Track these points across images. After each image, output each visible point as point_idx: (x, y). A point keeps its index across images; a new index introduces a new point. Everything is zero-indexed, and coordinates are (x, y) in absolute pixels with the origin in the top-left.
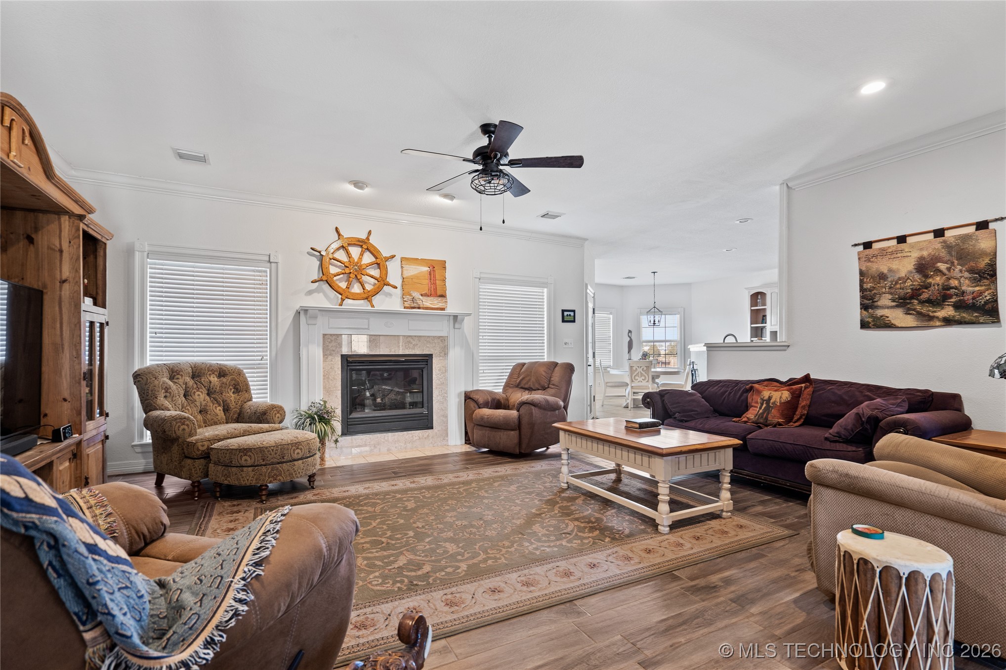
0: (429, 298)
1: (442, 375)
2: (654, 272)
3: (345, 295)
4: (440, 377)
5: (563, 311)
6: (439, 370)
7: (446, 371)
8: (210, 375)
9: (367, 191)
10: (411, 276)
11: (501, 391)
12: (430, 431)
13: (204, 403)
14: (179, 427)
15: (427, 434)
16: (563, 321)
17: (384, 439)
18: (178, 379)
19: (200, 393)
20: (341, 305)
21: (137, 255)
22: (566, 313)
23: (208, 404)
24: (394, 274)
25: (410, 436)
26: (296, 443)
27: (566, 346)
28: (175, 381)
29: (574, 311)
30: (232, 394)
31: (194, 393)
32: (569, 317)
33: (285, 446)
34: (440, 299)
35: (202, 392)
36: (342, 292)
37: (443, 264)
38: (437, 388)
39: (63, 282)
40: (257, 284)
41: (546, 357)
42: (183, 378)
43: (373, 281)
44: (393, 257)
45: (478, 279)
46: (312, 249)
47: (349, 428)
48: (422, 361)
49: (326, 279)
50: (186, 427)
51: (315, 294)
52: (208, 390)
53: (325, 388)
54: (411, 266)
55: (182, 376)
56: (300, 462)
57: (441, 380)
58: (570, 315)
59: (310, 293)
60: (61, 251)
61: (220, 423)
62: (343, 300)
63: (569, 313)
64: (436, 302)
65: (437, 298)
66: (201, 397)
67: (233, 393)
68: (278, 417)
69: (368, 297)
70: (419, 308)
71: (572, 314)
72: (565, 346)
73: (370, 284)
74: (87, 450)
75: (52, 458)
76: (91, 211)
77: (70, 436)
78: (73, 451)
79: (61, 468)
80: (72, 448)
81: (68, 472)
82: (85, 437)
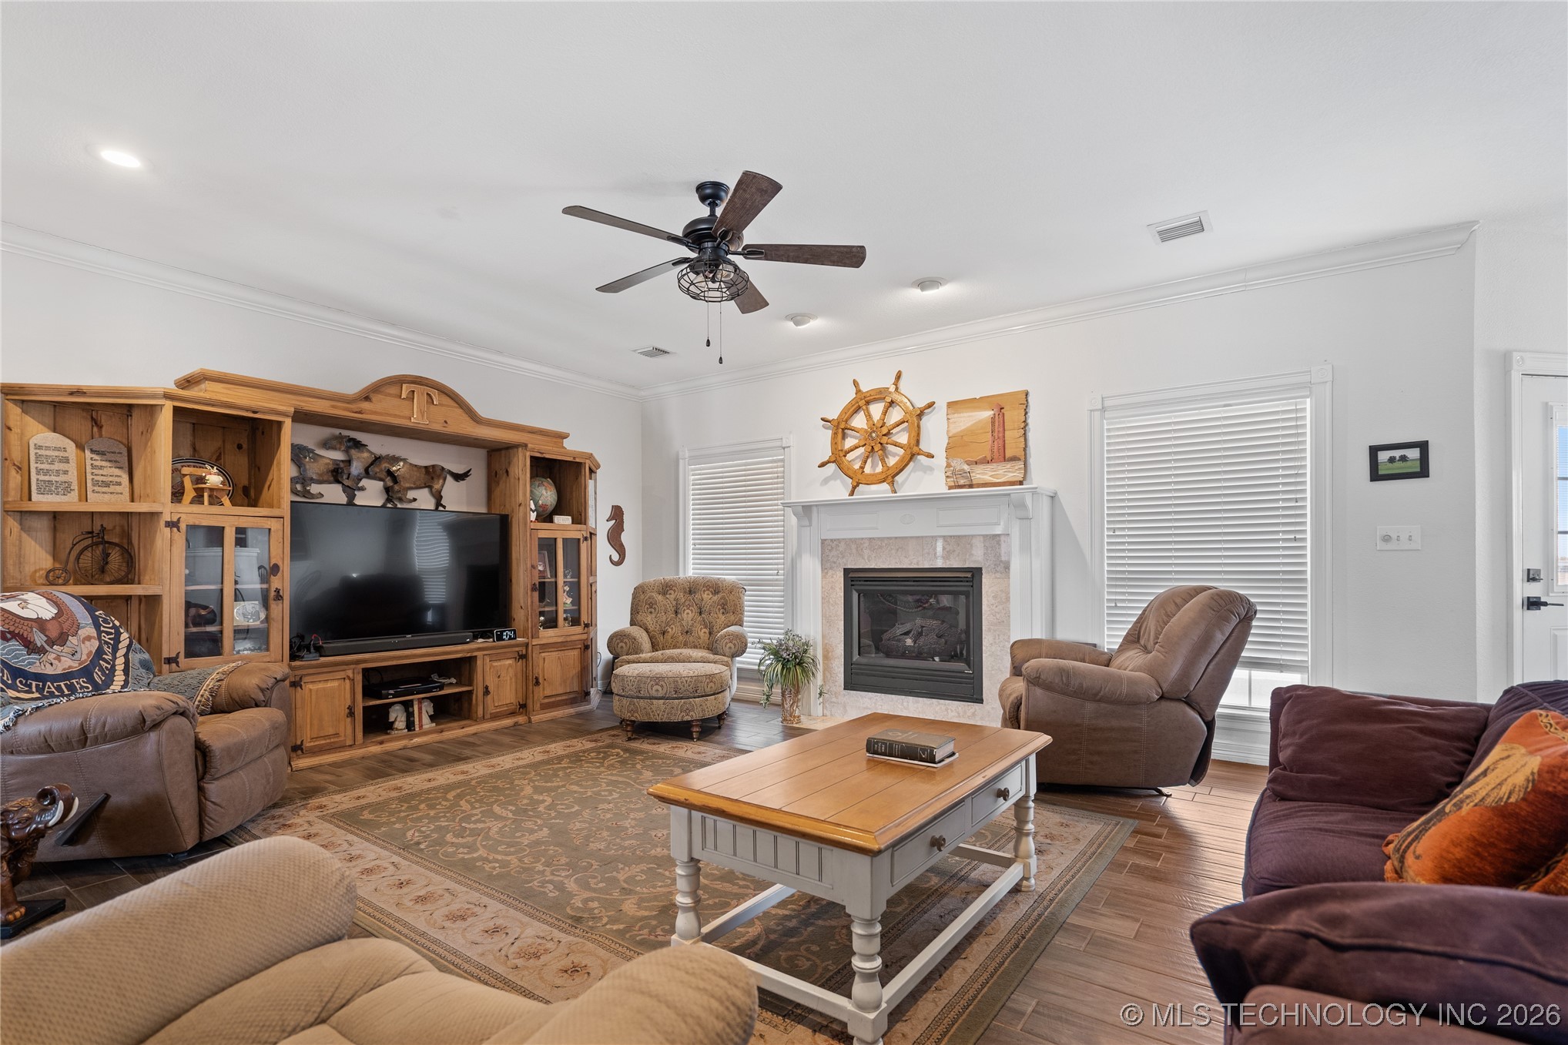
0: (989, 466)
1: (1001, 607)
3: (858, 480)
4: (997, 610)
5: (1374, 451)
6: (995, 597)
7: (1008, 599)
8: (704, 591)
10: (961, 431)
12: (977, 706)
13: (690, 623)
15: (972, 710)
16: (1376, 476)
17: (902, 705)
18: (670, 594)
19: (690, 612)
20: (852, 493)
21: (681, 462)
22: (1383, 456)
23: (695, 624)
24: (936, 433)
25: (943, 708)
27: (1389, 546)
28: (668, 596)
29: (1423, 446)
30: (720, 615)
31: (684, 610)
32: (1397, 464)
34: (1009, 465)
35: (692, 611)
36: (852, 475)
37: (1023, 399)
38: (989, 630)
40: (775, 478)
41: (1309, 575)
42: (676, 593)
43: (901, 451)
44: (931, 405)
45: (1097, 414)
46: (823, 419)
47: (855, 680)
48: (966, 580)
49: (838, 458)
50: (624, 645)
51: (832, 483)
52: (700, 609)
53: (824, 616)
54: (962, 415)
55: (675, 591)
57: (998, 616)
58: (1403, 458)
59: (826, 481)
61: (700, 648)
62: (854, 488)
63: (1397, 453)
64: (1001, 472)
65: (1003, 464)
66: (688, 615)
67: (723, 613)
68: (730, 648)
69: (890, 477)
70: (971, 486)
71: (1414, 454)
72: (1381, 545)
73: (898, 455)
74: (543, 655)
75: (475, 654)
76: (563, 436)
77: (510, 638)
78: (518, 652)
79: (495, 664)
80: (517, 649)
81: (510, 669)
82: (535, 642)
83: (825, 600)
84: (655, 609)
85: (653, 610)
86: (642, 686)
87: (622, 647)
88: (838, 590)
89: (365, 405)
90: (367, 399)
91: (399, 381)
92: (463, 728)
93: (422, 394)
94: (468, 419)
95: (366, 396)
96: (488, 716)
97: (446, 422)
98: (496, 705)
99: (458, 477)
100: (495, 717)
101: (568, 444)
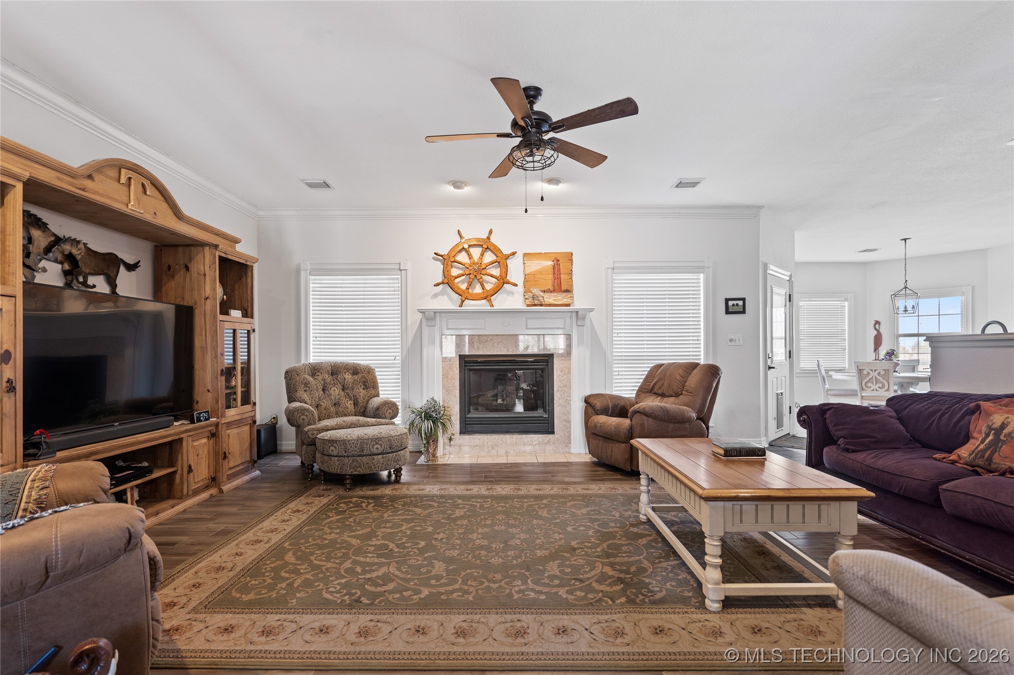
0: (553, 294)
1: (565, 377)
2: (905, 240)
3: (464, 296)
4: (563, 378)
5: (727, 300)
6: (562, 371)
7: (569, 372)
8: (345, 372)
9: (467, 190)
10: (533, 272)
11: (634, 396)
12: (551, 436)
13: (337, 397)
14: (300, 417)
15: (548, 439)
16: (728, 312)
17: (502, 440)
18: (318, 375)
19: (336, 389)
20: (461, 306)
21: (303, 273)
22: (731, 303)
23: (341, 398)
24: (516, 271)
25: (530, 439)
26: (376, 439)
27: (733, 344)
28: (316, 377)
29: (744, 300)
30: (362, 391)
31: (331, 388)
32: (735, 307)
33: (365, 441)
34: (564, 294)
35: (337, 388)
36: (461, 294)
37: (569, 257)
38: (558, 390)
39: (206, 299)
40: (391, 291)
41: (702, 357)
42: (323, 375)
43: (494, 280)
44: (514, 254)
45: (610, 270)
46: (436, 254)
47: (467, 427)
48: (543, 361)
49: (448, 281)
50: (305, 417)
51: (440, 297)
52: (343, 386)
53: (444, 387)
54: (533, 262)
55: (321, 373)
56: (380, 456)
57: (563, 382)
58: (737, 305)
59: (435, 296)
60: (205, 275)
61: (349, 415)
62: (463, 301)
63: (735, 302)
64: (560, 298)
65: (561, 294)
66: (336, 392)
67: (363, 389)
68: (390, 413)
69: (487, 296)
70: (541, 305)
71: (741, 303)
72: (730, 344)
73: (492, 283)
74: (228, 431)
75: (181, 436)
76: (236, 241)
77: (206, 419)
78: (210, 431)
79: (195, 444)
80: (210, 428)
81: (205, 447)
82: (223, 421)
83: (445, 376)
84: (309, 387)
85: (307, 389)
86: (365, 446)
87: (303, 419)
88: (455, 369)
89: (88, 183)
90: (90, 177)
91: (119, 165)
92: (173, 507)
93: (139, 182)
94: (172, 213)
95: (92, 172)
96: (190, 493)
97: (155, 213)
98: (196, 481)
99: (131, 268)
100: (196, 492)
101: (239, 248)
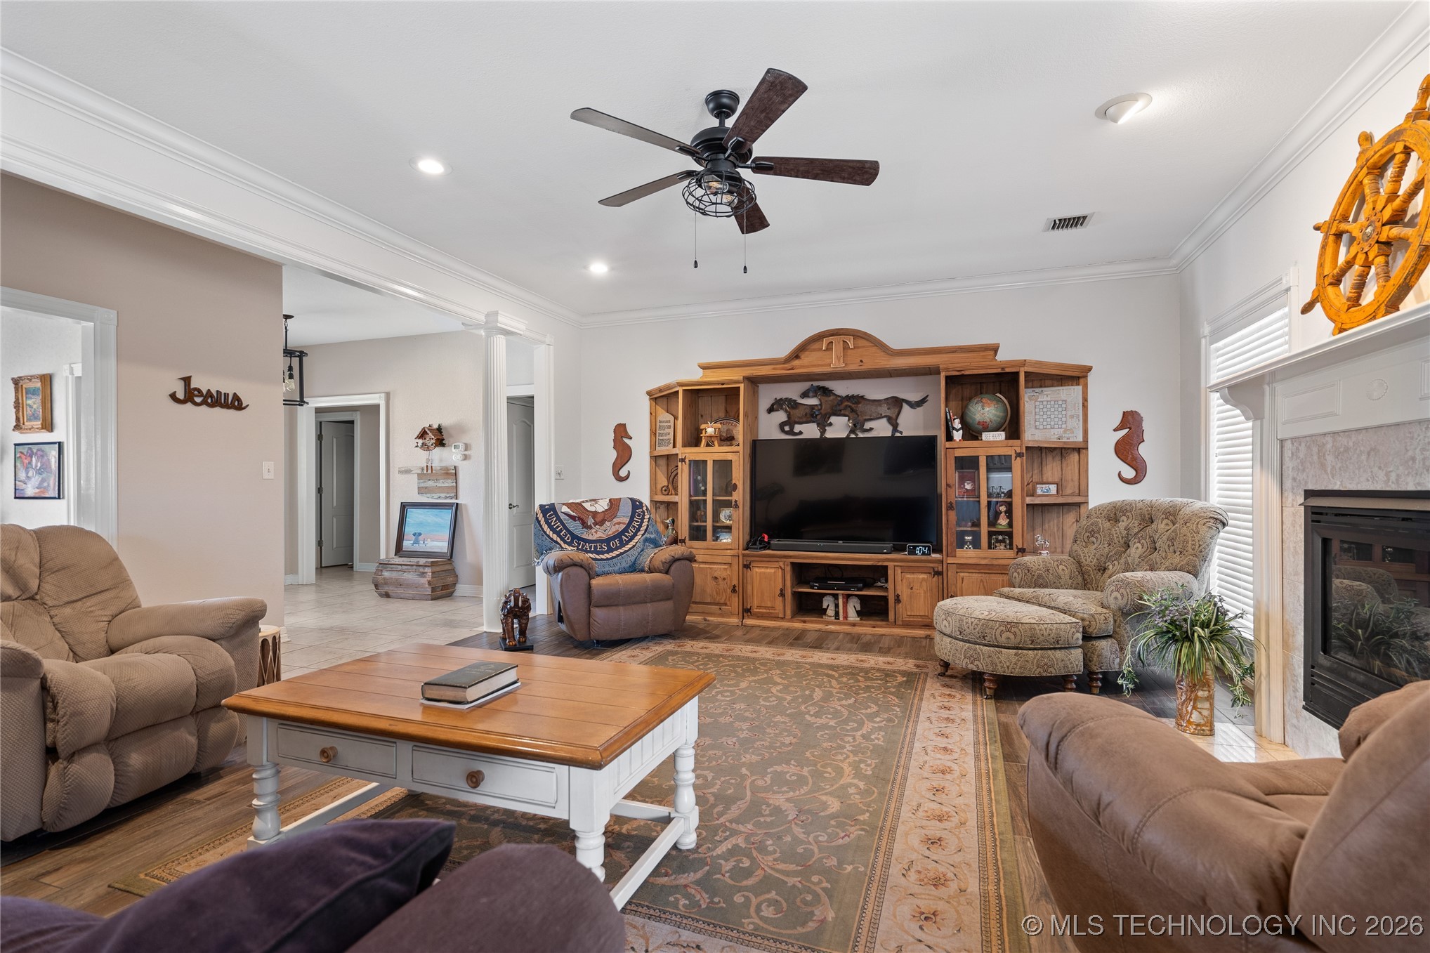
8: (1163, 519)
18: (1123, 521)
28: (1118, 524)
42: (1129, 521)
49: (1317, 295)
55: (1128, 517)
74: (962, 574)
75: (885, 564)
76: (995, 349)
77: (924, 554)
78: (933, 568)
79: (908, 576)
80: (932, 565)
81: (924, 584)
82: (950, 560)
84: (1097, 538)
85: (1095, 540)
89: (796, 363)
90: (797, 357)
91: (819, 337)
92: (874, 627)
93: (839, 343)
94: (883, 354)
95: (796, 354)
96: (899, 622)
97: (861, 361)
98: (909, 614)
99: (914, 405)
100: (907, 625)
101: (1002, 356)
